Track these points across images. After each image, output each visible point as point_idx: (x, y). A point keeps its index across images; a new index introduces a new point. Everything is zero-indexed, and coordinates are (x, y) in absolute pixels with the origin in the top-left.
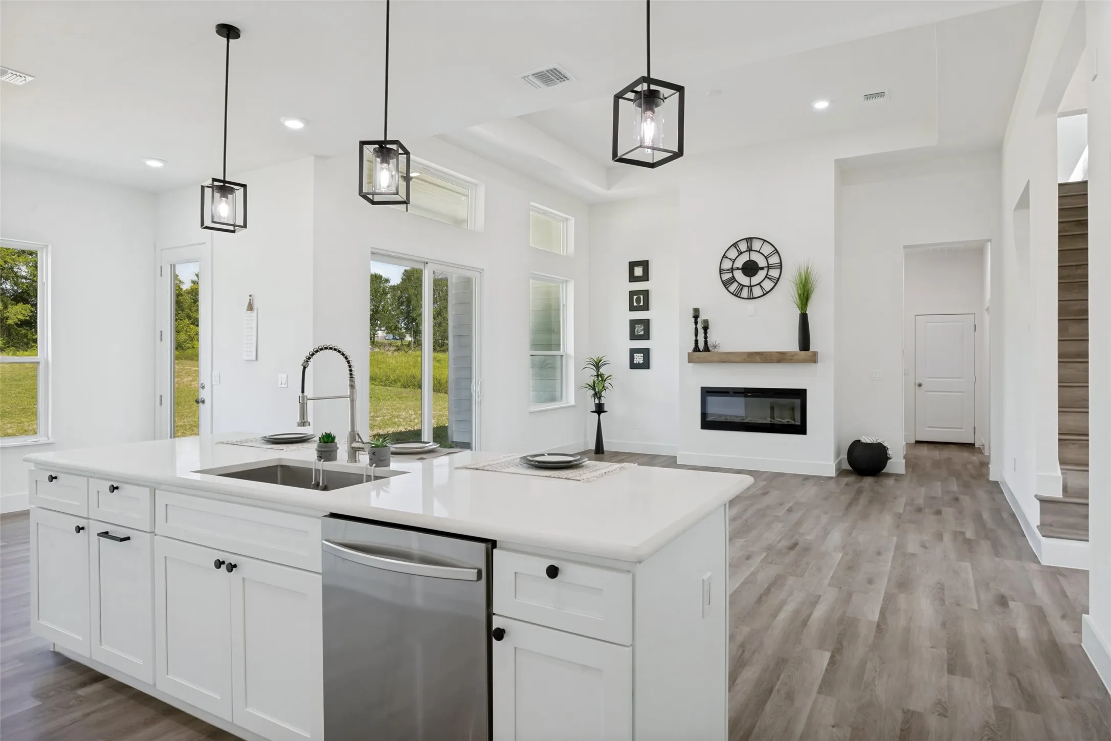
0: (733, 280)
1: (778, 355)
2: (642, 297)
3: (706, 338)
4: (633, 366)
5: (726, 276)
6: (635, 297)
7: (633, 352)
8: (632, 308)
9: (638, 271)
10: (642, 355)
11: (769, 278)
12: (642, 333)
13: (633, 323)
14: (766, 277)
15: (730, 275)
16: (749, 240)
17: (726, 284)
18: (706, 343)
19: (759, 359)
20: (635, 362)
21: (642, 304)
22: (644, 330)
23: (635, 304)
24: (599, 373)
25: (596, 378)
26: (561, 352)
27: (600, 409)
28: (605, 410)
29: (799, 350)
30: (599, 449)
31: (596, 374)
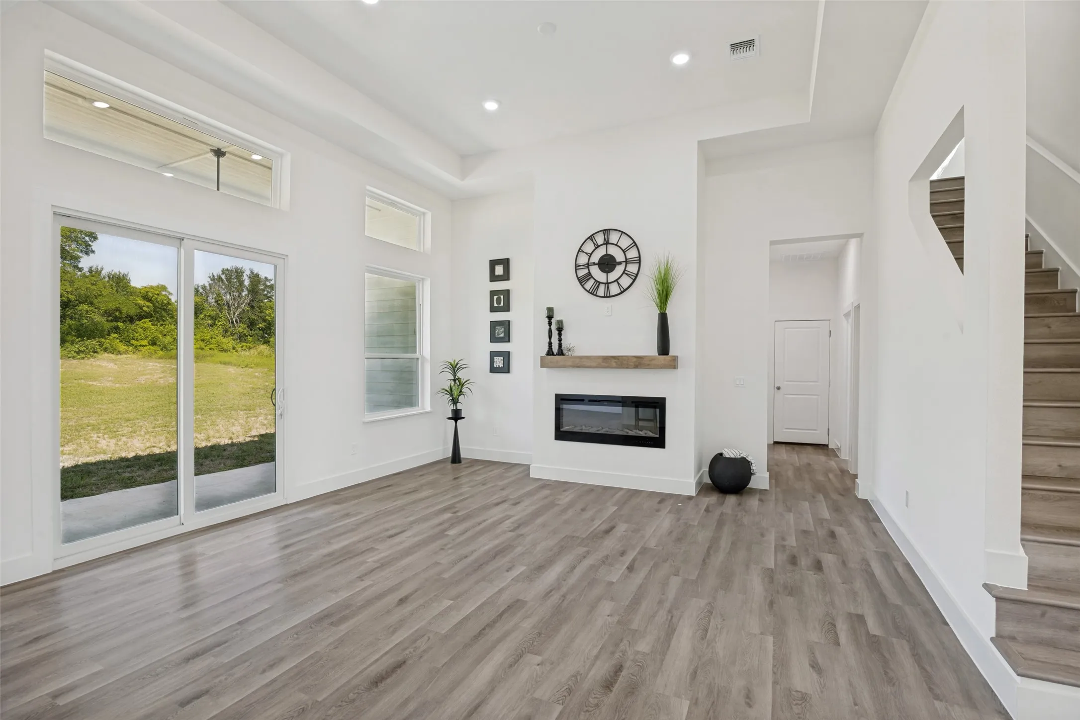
0: (589, 276)
1: (635, 360)
2: (502, 297)
3: (560, 340)
4: (493, 370)
5: (582, 272)
6: (495, 297)
7: (493, 354)
8: (493, 309)
9: (499, 270)
10: (502, 358)
11: (627, 274)
12: (502, 335)
13: (494, 325)
14: (624, 273)
15: (586, 271)
16: (606, 232)
17: (582, 281)
18: (560, 345)
19: (614, 364)
20: (495, 366)
21: (502, 304)
22: (504, 332)
23: (496, 305)
24: (457, 377)
25: (453, 383)
26: (417, 355)
27: (457, 416)
28: (463, 416)
29: (657, 355)
30: (456, 458)
31: (453, 378)
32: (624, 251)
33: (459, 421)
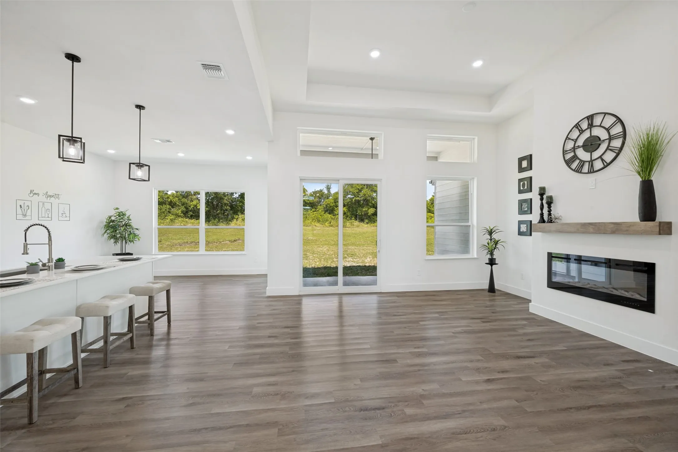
0: (575, 157)
1: (612, 226)
2: (526, 182)
3: (550, 211)
4: (520, 233)
5: (568, 156)
6: (522, 183)
7: (520, 223)
8: (520, 192)
9: (525, 164)
10: (526, 225)
11: (611, 150)
12: (526, 209)
13: (521, 202)
14: (607, 149)
15: (572, 154)
16: (590, 118)
17: (568, 163)
18: (550, 214)
19: (591, 230)
20: (521, 230)
21: (526, 188)
22: (527, 207)
23: (522, 188)
24: (492, 238)
25: (490, 241)
26: (469, 224)
27: (492, 262)
28: (496, 263)
29: (640, 221)
30: (492, 289)
31: (490, 238)
32: (608, 130)
33: (494, 266)
